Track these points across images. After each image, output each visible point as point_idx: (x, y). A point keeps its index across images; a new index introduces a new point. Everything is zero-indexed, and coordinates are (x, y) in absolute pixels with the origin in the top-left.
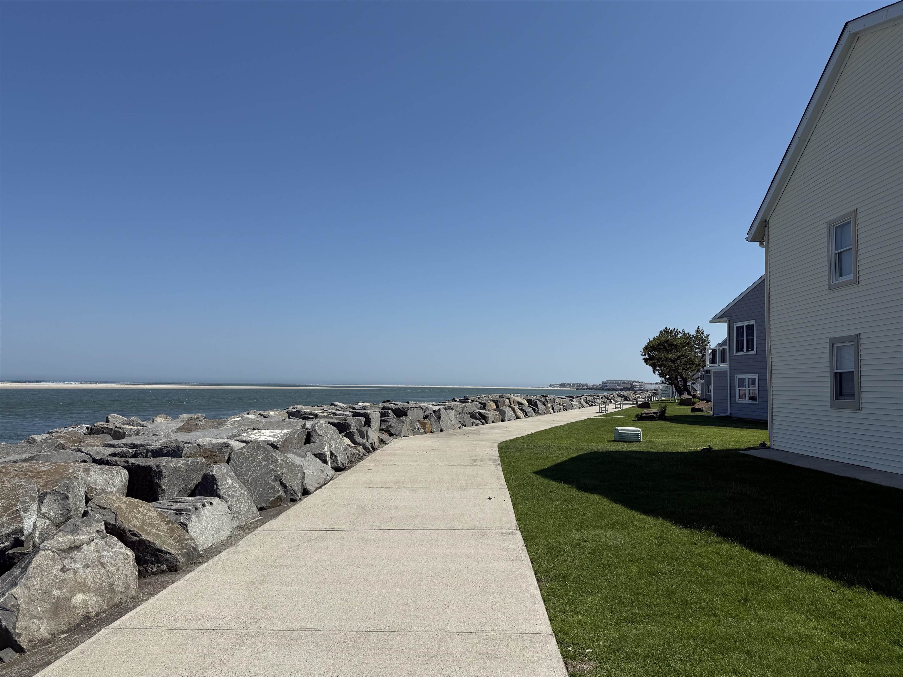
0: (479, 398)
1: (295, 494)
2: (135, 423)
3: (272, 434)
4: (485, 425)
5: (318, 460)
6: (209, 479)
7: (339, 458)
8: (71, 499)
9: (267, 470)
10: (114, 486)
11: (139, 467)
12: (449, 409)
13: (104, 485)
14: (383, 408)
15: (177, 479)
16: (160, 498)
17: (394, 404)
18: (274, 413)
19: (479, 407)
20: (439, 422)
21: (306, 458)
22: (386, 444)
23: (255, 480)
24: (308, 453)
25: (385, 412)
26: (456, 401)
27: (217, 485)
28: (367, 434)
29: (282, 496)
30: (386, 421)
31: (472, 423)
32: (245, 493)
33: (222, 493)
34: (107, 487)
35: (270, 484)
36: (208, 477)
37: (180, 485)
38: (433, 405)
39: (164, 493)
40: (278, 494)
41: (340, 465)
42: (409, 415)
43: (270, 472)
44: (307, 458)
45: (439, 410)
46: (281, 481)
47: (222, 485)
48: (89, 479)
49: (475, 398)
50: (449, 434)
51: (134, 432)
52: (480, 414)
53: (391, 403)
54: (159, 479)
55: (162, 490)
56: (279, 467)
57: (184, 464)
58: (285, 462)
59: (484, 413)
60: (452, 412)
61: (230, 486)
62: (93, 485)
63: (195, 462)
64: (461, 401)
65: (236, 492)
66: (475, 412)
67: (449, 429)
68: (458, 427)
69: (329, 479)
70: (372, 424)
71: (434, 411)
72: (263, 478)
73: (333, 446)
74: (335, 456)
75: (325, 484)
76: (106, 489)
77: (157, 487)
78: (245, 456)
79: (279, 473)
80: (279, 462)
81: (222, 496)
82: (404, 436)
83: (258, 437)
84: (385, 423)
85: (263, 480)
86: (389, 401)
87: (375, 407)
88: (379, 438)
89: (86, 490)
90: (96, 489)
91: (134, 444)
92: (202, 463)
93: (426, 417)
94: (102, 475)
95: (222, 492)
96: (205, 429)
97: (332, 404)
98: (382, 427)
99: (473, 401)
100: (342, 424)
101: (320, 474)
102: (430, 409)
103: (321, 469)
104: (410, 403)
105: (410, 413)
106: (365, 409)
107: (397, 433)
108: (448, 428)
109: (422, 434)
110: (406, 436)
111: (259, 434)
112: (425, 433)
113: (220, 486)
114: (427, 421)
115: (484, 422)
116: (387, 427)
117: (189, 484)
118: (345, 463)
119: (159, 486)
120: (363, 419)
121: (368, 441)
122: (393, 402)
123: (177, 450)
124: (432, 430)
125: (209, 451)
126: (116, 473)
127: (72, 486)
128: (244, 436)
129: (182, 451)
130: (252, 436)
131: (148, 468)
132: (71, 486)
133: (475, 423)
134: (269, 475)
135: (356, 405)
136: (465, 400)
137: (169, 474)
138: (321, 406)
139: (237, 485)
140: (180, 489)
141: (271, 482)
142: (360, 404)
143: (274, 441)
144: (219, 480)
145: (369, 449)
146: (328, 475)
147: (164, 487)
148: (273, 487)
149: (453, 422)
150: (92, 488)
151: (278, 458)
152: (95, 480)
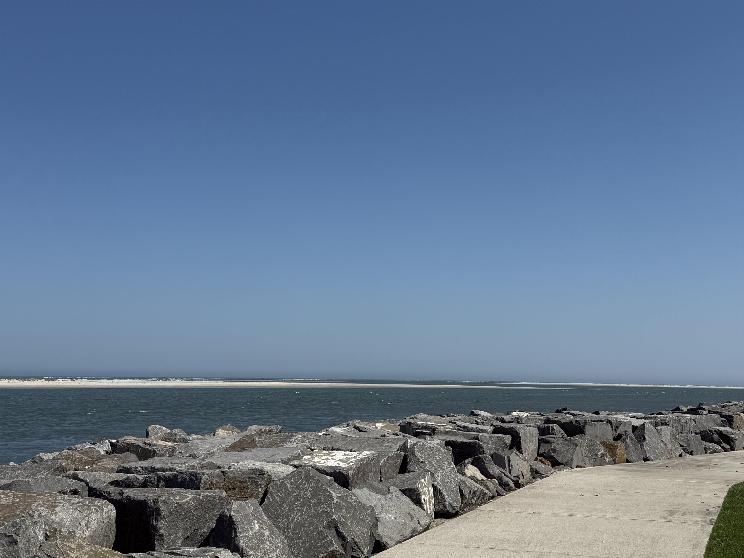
0: (723, 407)
1: (358, 550)
2: (178, 437)
3: (345, 457)
4: (730, 453)
5: (407, 500)
6: (226, 521)
7: (446, 497)
8: (21, 545)
9: (317, 512)
10: (87, 528)
11: (133, 501)
12: (662, 424)
13: (74, 525)
14: (547, 422)
15: (182, 520)
16: (157, 547)
17: (573, 415)
18: (381, 425)
19: (719, 421)
20: (642, 446)
21: (387, 496)
22: (543, 478)
23: (299, 525)
24: (392, 489)
25: (548, 428)
26: (681, 411)
27: (235, 531)
28: (509, 461)
29: (337, 551)
30: (548, 442)
31: (705, 449)
32: (280, 545)
33: (241, 543)
34: (77, 529)
35: (320, 533)
36: (224, 518)
37: (186, 529)
38: (635, 417)
39: (162, 540)
40: (332, 549)
41: (448, 509)
42: (587, 433)
43: (321, 515)
44: (389, 496)
45: (643, 425)
46: (336, 528)
47: (243, 532)
48: (53, 517)
49: (717, 407)
50: (659, 466)
51: (168, 450)
52: (720, 433)
53: (568, 413)
54: (156, 520)
55: (160, 535)
56: (334, 508)
57: (193, 499)
58: (346, 501)
59: (728, 432)
60: (666, 431)
61: (255, 533)
62: (57, 526)
63: (210, 496)
64: (690, 412)
65: (263, 542)
66: (711, 431)
67: (660, 457)
68: (678, 454)
69: (420, 528)
70: (524, 446)
71: (635, 428)
72: (311, 524)
73: (439, 479)
74: (441, 494)
75: (412, 536)
76: (74, 532)
77: (153, 530)
78: (288, 490)
79: (334, 517)
80: (335, 500)
81: (241, 547)
82: (577, 467)
83: (323, 462)
84: (546, 445)
85: (310, 527)
86: (565, 409)
87: (534, 419)
88: (532, 468)
89: (48, 533)
90: (60, 531)
91: (154, 467)
92: (221, 499)
93: (617, 438)
94: (74, 512)
95: (242, 541)
96: (262, 447)
97: (472, 414)
98: (542, 451)
99: (710, 412)
100: (469, 444)
101: (407, 520)
102: (627, 424)
103: (409, 514)
104: (601, 413)
105: (588, 429)
106: (518, 422)
107: (565, 461)
108: (658, 457)
109: (609, 463)
110: (581, 467)
111: (326, 457)
112: (615, 462)
113: (240, 533)
114: (619, 443)
115: (728, 447)
116: (549, 451)
117: (201, 528)
118: (458, 505)
119: (155, 529)
120: (508, 438)
121: (510, 473)
122: (571, 412)
123: (194, 479)
124: (629, 459)
125: (236, 481)
126: (95, 509)
127: (24, 527)
128: (305, 460)
129: (201, 479)
130: (316, 460)
131: (143, 504)
132: (22, 526)
133: (710, 449)
134: (320, 519)
135: (508, 416)
136: (696, 411)
137: (170, 512)
138: (453, 416)
139: (267, 533)
140: (187, 536)
141: (322, 529)
142: (515, 414)
143: (343, 468)
144: (239, 524)
145: (508, 485)
146: (419, 524)
147: (162, 531)
148: (325, 537)
149: (669, 446)
150: (56, 530)
151: (334, 495)
152: (61, 519)
